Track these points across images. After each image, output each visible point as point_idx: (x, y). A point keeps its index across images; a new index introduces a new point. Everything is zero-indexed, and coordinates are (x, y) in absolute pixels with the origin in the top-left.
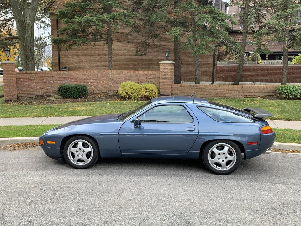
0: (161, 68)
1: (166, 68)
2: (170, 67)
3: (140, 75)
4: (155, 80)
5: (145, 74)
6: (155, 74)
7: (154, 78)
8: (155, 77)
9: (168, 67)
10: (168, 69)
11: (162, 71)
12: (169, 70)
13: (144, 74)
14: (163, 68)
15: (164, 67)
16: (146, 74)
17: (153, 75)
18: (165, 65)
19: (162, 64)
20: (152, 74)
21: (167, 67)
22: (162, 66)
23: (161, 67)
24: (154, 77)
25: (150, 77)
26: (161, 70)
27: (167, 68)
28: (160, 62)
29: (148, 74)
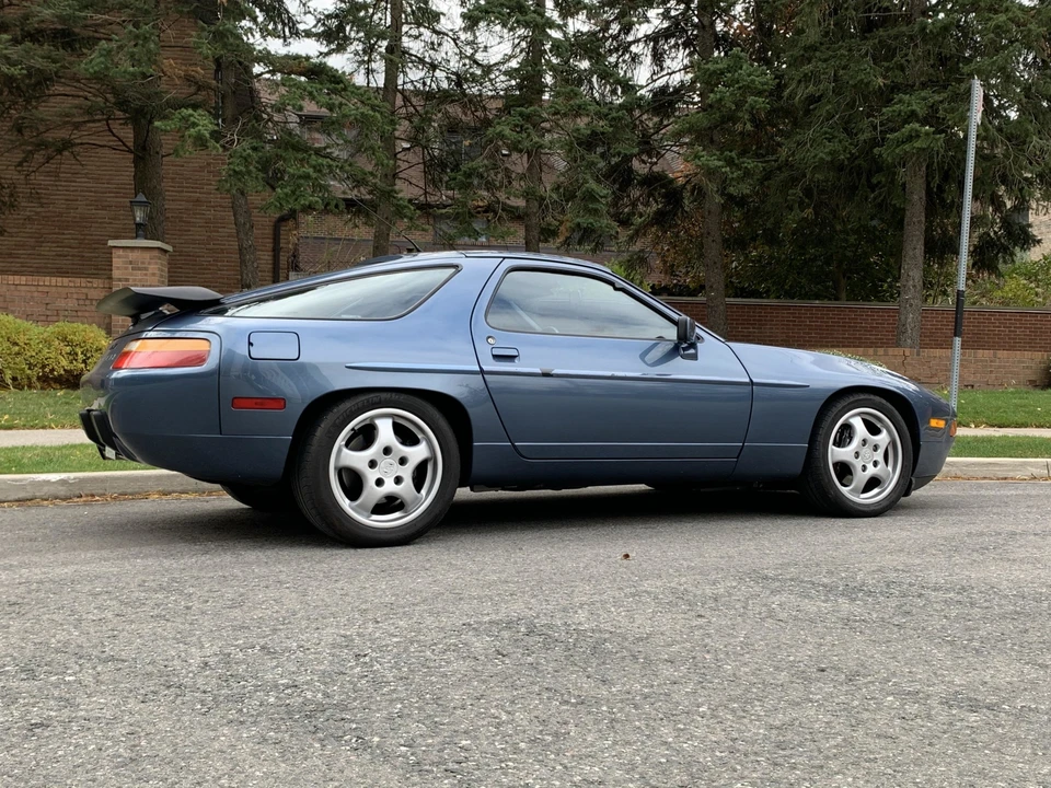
0: (118, 268)
1: (139, 269)
2: (156, 263)
3: (17, 293)
4: (87, 314)
5: (40, 289)
6: (84, 291)
7: (84, 308)
8: (88, 302)
9: (149, 263)
10: (150, 271)
11: (120, 280)
12: (154, 274)
13: (33, 289)
14: (126, 268)
15: (131, 263)
16: (46, 289)
17: (75, 296)
18: (132, 255)
19: (121, 252)
20: (73, 290)
21: (143, 263)
22: (119, 257)
23: (117, 262)
24: (81, 302)
25: (61, 303)
26: (116, 274)
27: (146, 269)
28: (111, 243)
29: (54, 289)
